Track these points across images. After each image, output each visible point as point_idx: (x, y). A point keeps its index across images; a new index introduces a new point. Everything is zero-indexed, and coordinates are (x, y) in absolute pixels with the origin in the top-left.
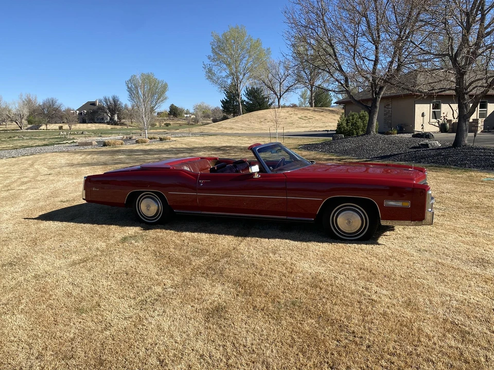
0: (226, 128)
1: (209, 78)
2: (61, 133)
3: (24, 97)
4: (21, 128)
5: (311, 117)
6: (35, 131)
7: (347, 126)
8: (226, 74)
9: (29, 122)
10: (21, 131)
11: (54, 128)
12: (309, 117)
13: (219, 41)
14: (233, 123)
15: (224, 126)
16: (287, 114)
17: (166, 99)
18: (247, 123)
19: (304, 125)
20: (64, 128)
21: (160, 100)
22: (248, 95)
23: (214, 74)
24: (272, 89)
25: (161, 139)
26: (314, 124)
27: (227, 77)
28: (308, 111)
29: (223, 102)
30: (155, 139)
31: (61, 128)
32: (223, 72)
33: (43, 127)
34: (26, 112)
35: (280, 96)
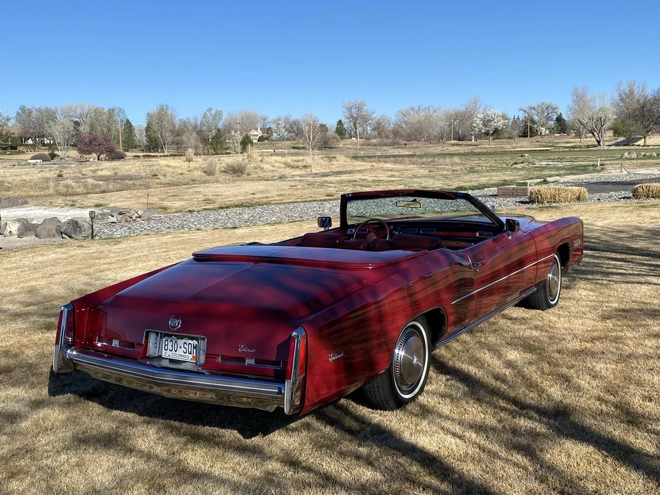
3: (625, 87)
4: (599, 142)
10: (599, 148)
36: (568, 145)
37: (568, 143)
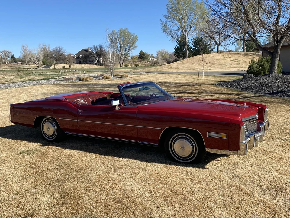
0: (174, 68)
1: (165, 31)
2: (61, 71)
3: (42, 46)
4: (38, 67)
5: (241, 60)
6: (47, 69)
7: (256, 67)
8: (177, 28)
9: (44, 63)
10: (38, 69)
11: (59, 67)
12: (239, 60)
13: (173, 3)
14: (180, 64)
15: (172, 67)
16: (222, 58)
17: (136, 47)
18: (190, 64)
19: (235, 66)
20: (66, 67)
21: (132, 47)
22: (195, 43)
23: (168, 28)
24: (213, 39)
25: (122, 77)
26: (243, 65)
27: (178, 30)
28: (239, 55)
29: (175, 48)
30: (118, 76)
31: (64, 67)
32: (175, 27)
33: (53, 67)
34: (42, 56)
35: (219, 44)
36: (25, 68)
37: (24, 67)
